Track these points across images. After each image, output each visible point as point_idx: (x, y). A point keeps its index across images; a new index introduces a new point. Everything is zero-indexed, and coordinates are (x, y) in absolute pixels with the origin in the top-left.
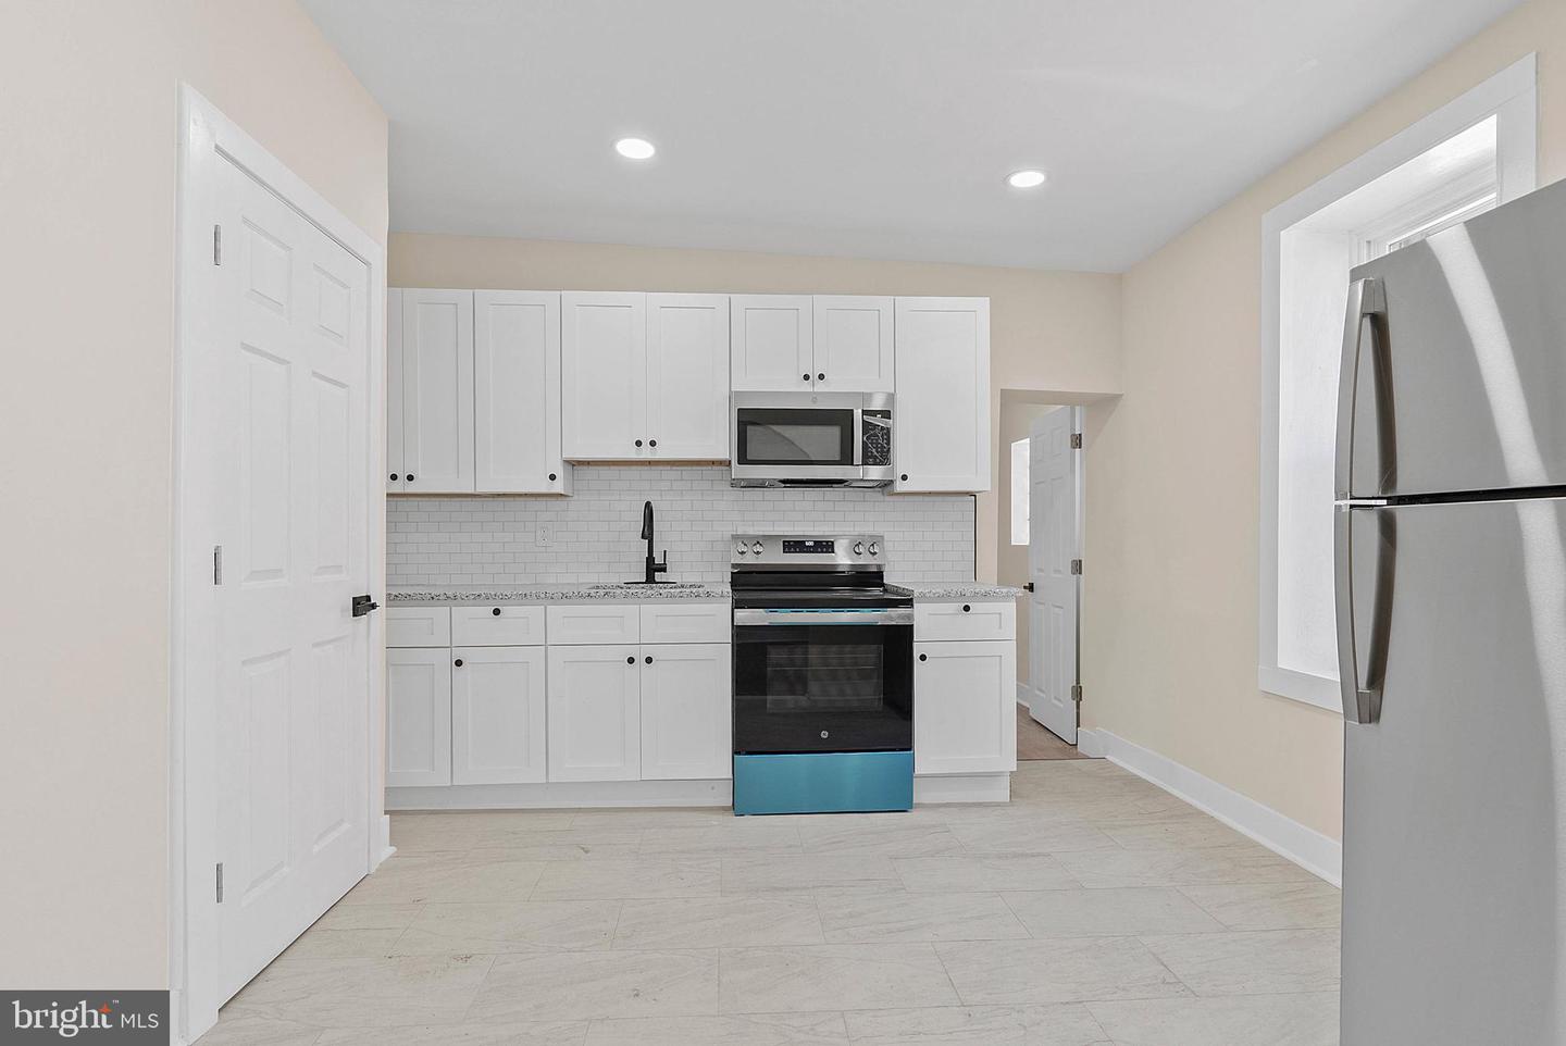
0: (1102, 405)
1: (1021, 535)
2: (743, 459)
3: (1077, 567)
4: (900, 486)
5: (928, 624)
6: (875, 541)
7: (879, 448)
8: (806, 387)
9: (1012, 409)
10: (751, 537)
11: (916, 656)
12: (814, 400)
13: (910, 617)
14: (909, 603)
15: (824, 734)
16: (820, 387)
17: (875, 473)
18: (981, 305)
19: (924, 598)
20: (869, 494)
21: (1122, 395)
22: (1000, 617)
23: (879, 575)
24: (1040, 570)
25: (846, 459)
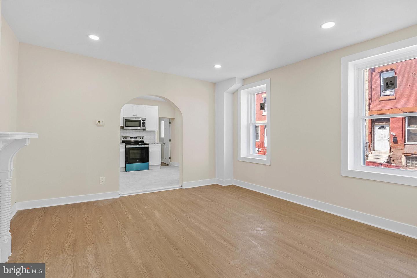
0: (173, 119)
1: (163, 136)
2: (125, 126)
3: (170, 140)
4: (146, 130)
5: (150, 147)
6: (143, 137)
7: (144, 125)
8: (134, 117)
9: (161, 119)
10: (125, 136)
11: (149, 151)
12: (135, 119)
13: (148, 146)
14: (148, 144)
15: (138, 161)
16: (136, 117)
17: (143, 128)
18: (157, 107)
19: (150, 144)
20: (142, 131)
21: (174, 118)
22: (159, 146)
23: (143, 141)
24: (165, 141)
25: (140, 126)
